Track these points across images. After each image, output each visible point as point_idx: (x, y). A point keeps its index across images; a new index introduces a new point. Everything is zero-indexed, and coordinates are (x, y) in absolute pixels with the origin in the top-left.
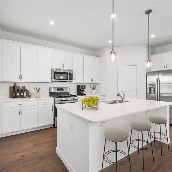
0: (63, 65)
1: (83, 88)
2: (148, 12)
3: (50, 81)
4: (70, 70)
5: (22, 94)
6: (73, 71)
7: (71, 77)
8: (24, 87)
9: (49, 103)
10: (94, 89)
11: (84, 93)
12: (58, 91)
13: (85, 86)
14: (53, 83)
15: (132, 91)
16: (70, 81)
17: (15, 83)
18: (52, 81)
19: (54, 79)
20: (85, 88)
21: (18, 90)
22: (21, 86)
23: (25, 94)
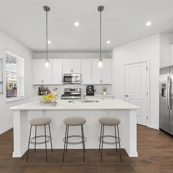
0: (72, 71)
1: (90, 87)
2: (101, 9)
5: (44, 93)
8: (47, 88)
12: (71, 91)
15: (141, 93)
17: (42, 85)
21: (42, 90)
22: (45, 87)
23: (46, 93)
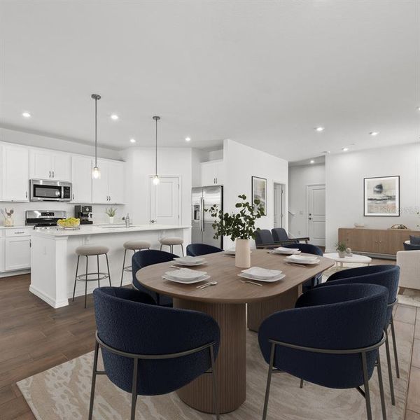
0: (52, 174)
1: (87, 210)
3: (27, 200)
4: (64, 183)
6: (71, 184)
7: (67, 194)
9: (23, 234)
10: (111, 216)
11: (90, 219)
12: (44, 217)
13: (90, 208)
14: (32, 203)
16: (65, 199)
18: (30, 201)
19: (34, 196)
20: (90, 210)
